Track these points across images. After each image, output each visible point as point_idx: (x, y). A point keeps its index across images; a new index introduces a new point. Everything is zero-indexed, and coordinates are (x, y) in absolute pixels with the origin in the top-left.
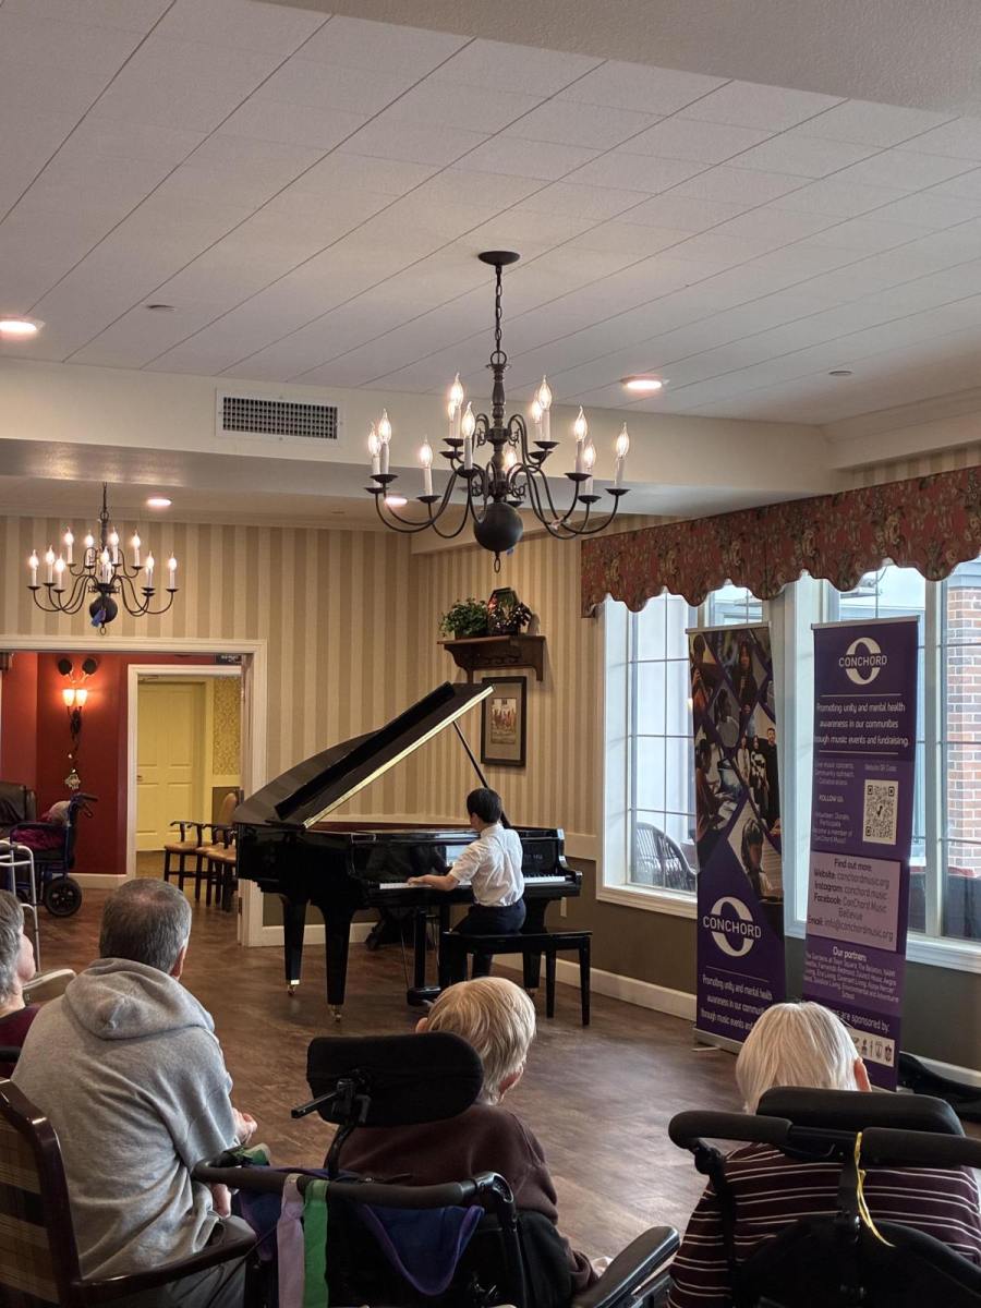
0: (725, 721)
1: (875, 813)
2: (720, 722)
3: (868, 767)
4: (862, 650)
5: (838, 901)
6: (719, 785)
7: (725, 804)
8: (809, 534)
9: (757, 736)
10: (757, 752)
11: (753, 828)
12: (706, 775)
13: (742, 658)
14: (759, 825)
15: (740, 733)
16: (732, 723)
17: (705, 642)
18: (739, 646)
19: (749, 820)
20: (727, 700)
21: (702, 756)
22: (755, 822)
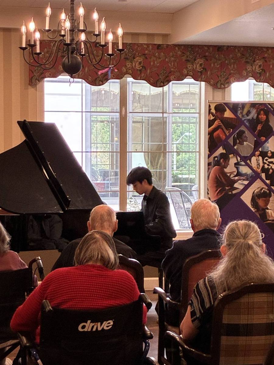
0: (243, 144)
2: (237, 144)
6: (235, 173)
8: (259, 62)
9: (271, 151)
10: (270, 158)
11: (262, 191)
12: (225, 169)
13: (260, 116)
14: (268, 189)
15: (254, 150)
16: (248, 145)
17: (226, 107)
18: (257, 111)
19: (259, 188)
20: (244, 135)
21: (222, 161)
22: (265, 188)
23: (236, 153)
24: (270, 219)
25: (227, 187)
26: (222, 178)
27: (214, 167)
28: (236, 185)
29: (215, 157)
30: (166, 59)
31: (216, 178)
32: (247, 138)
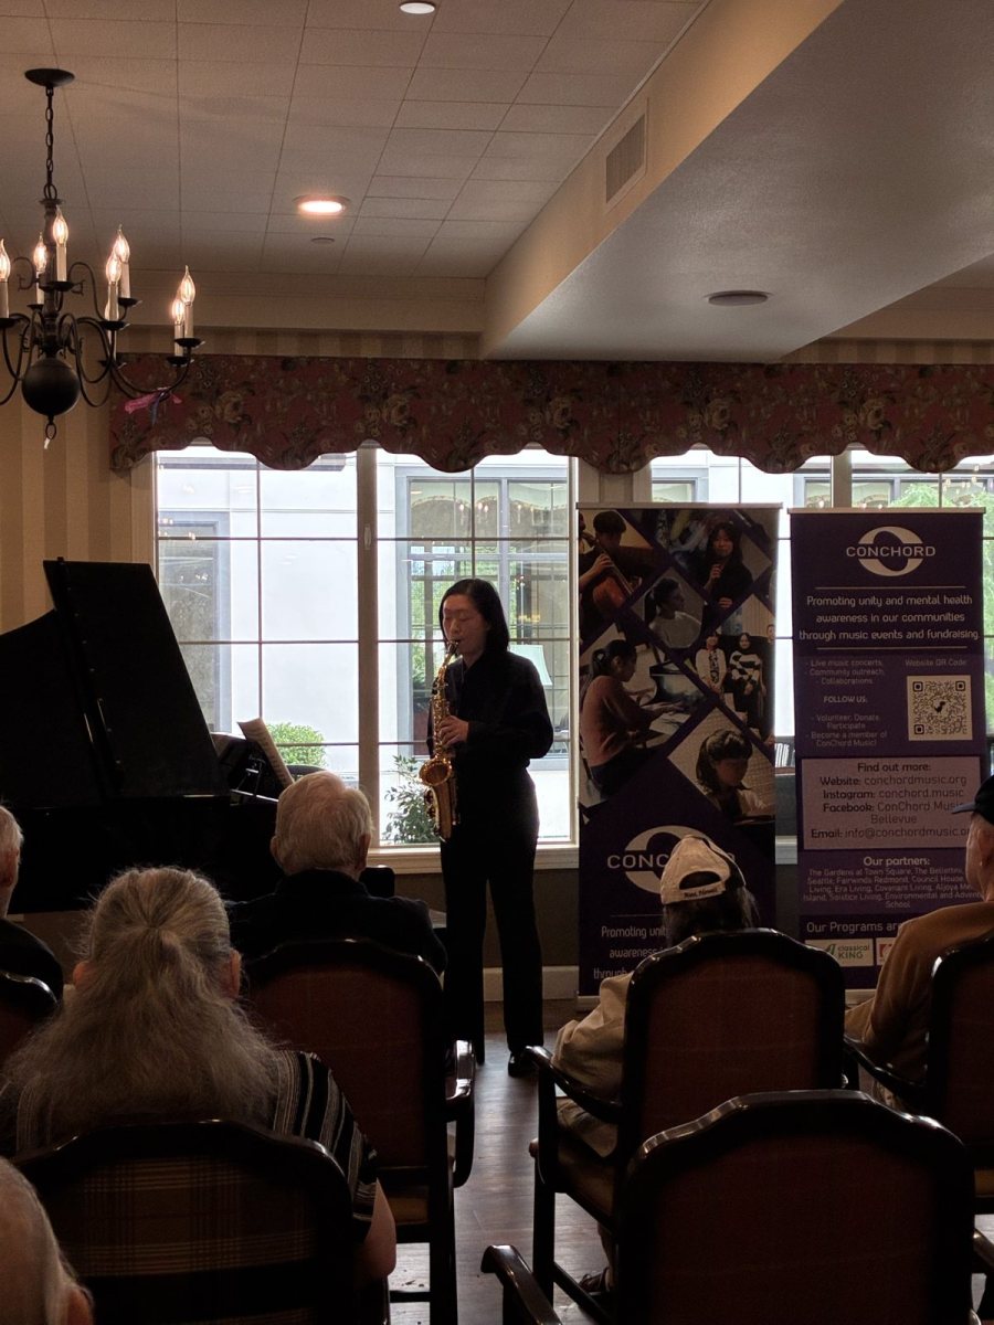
0: (673, 617)
1: (930, 710)
2: (657, 618)
3: (909, 663)
4: (886, 540)
5: (868, 808)
6: (653, 694)
7: (665, 716)
9: (747, 635)
10: (745, 652)
11: (727, 741)
12: (624, 684)
13: (717, 544)
14: (741, 736)
15: (701, 633)
16: (684, 620)
17: (625, 521)
18: (708, 529)
19: (717, 732)
20: (676, 592)
21: (615, 661)
22: (733, 733)
23: (654, 642)
24: (750, 814)
25: (631, 730)
26: (619, 709)
27: (594, 678)
28: (655, 726)
29: (596, 653)
30: (469, 397)
31: (602, 707)
32: (682, 600)
